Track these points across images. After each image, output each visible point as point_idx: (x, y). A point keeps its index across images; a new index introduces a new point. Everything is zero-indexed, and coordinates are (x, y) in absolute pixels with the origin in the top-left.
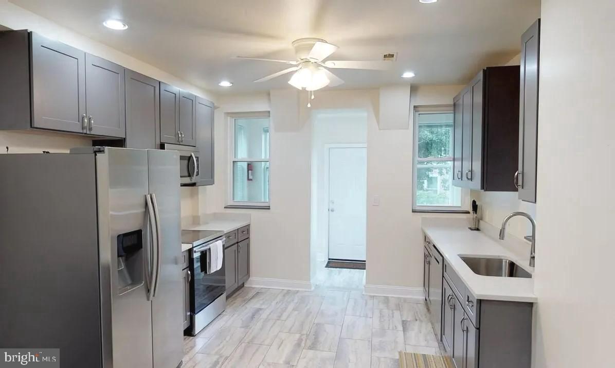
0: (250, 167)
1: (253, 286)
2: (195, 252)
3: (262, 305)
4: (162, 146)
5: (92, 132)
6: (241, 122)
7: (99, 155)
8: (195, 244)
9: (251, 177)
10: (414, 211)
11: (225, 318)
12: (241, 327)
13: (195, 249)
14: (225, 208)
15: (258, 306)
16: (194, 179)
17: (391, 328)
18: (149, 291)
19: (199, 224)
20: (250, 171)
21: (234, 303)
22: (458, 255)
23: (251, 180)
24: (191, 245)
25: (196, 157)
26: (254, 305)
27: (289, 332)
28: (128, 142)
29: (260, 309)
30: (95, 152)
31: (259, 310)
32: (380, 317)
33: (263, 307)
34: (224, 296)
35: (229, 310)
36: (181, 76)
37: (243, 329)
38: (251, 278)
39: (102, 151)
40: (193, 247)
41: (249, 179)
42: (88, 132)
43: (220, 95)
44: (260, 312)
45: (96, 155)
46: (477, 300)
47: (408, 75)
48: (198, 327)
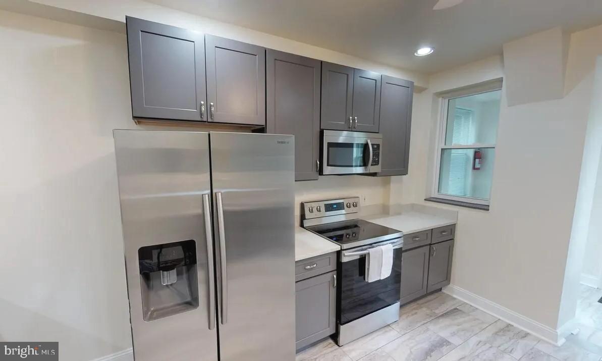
0: (478, 155)
1: (455, 296)
2: (346, 255)
9: (477, 166)
14: (425, 200)
16: (369, 169)
20: (477, 160)
21: (416, 313)
23: (478, 169)
25: (374, 144)
28: (269, 129)
38: (451, 285)
40: (341, 250)
41: (474, 168)
42: (209, 120)
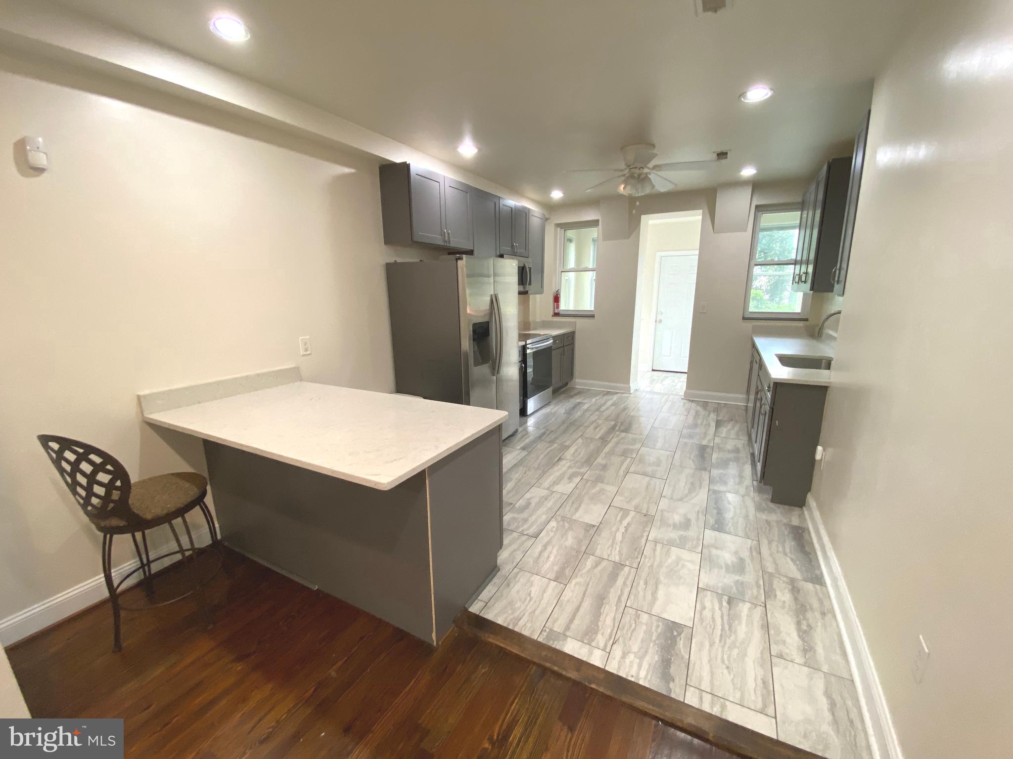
1: (577, 387)
2: (528, 348)
3: (583, 400)
4: (502, 256)
5: (450, 245)
6: (570, 233)
7: (459, 261)
8: (529, 341)
10: (744, 318)
11: (552, 407)
12: (564, 413)
13: (528, 346)
14: (552, 316)
15: (578, 401)
16: (528, 288)
17: (704, 423)
18: (494, 369)
19: (529, 330)
21: (560, 397)
22: (776, 355)
24: (524, 342)
25: (529, 268)
26: (577, 400)
27: (606, 419)
28: (475, 252)
29: (582, 403)
30: (457, 260)
31: (579, 403)
32: (695, 416)
33: (584, 401)
34: (550, 390)
35: (554, 402)
36: (516, 191)
37: (565, 415)
38: (574, 380)
39: (461, 259)
40: (526, 345)
42: (448, 245)
43: (551, 208)
44: (582, 405)
45: (457, 262)
46: (774, 382)
47: (748, 172)
48: (530, 410)
